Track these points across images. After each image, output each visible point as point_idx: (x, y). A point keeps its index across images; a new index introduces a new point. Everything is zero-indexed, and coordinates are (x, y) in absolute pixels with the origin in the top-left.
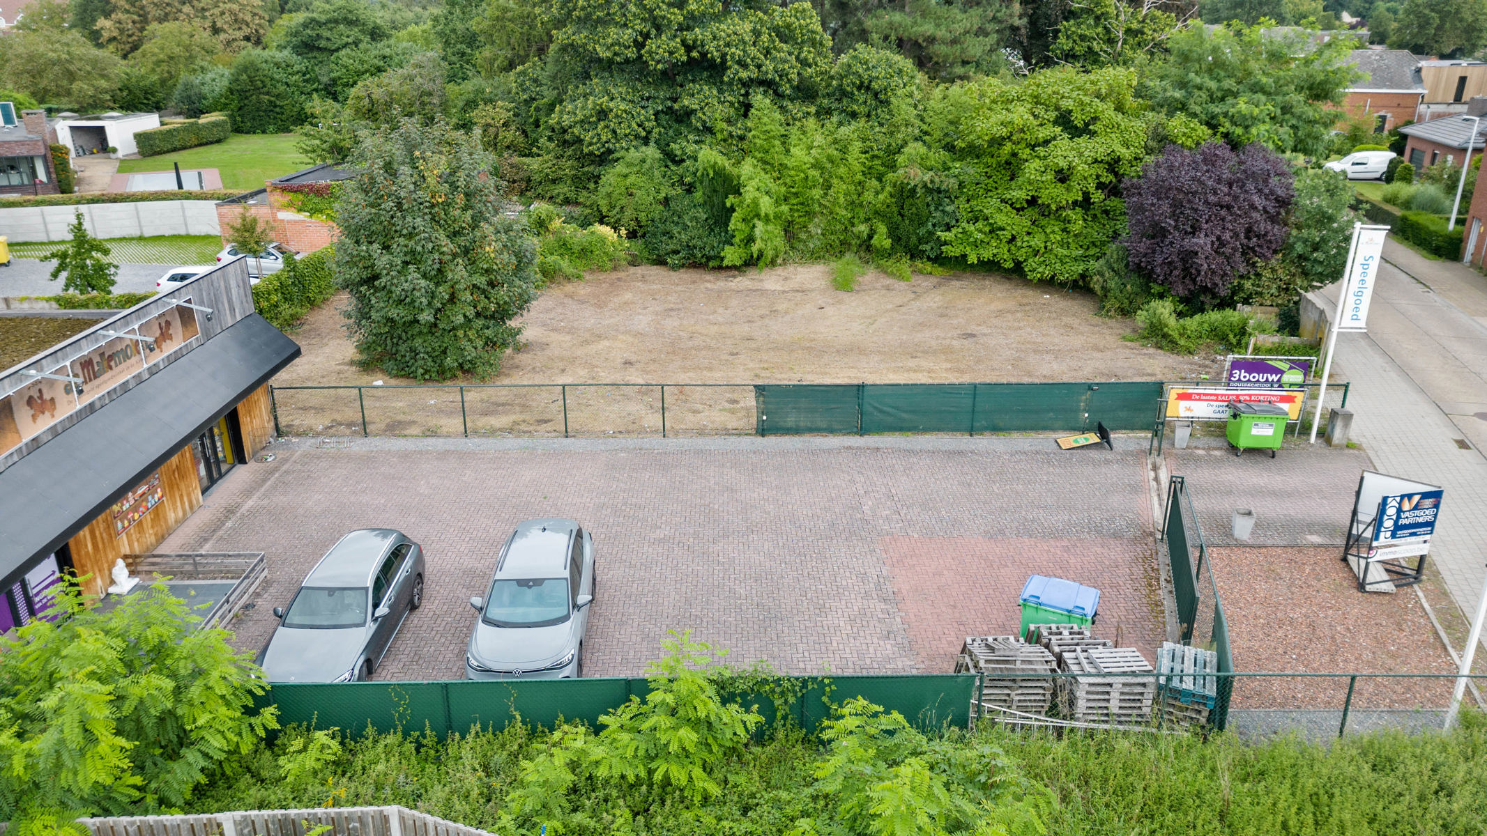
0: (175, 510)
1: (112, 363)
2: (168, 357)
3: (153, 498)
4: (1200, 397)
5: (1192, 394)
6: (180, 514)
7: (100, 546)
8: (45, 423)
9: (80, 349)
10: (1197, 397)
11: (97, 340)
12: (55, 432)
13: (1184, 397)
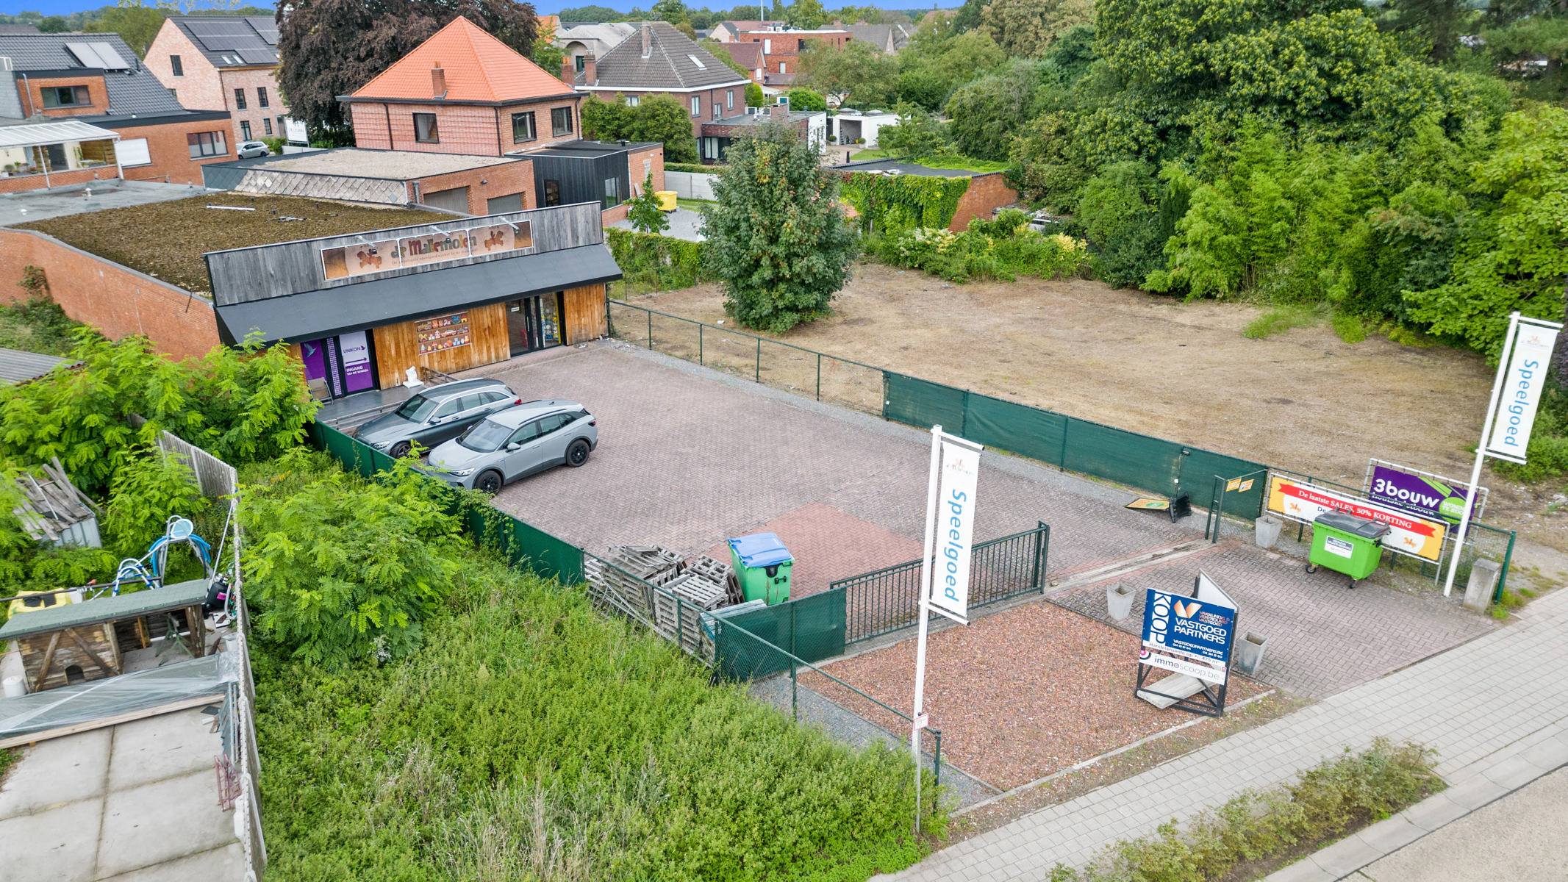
0: (480, 353)
1: (439, 248)
2: (496, 255)
3: (459, 340)
4: (1308, 496)
5: (1299, 489)
6: (485, 358)
7: (403, 354)
8: (369, 270)
9: (412, 233)
10: (1306, 495)
11: (428, 231)
12: (377, 278)
13: (1288, 490)
